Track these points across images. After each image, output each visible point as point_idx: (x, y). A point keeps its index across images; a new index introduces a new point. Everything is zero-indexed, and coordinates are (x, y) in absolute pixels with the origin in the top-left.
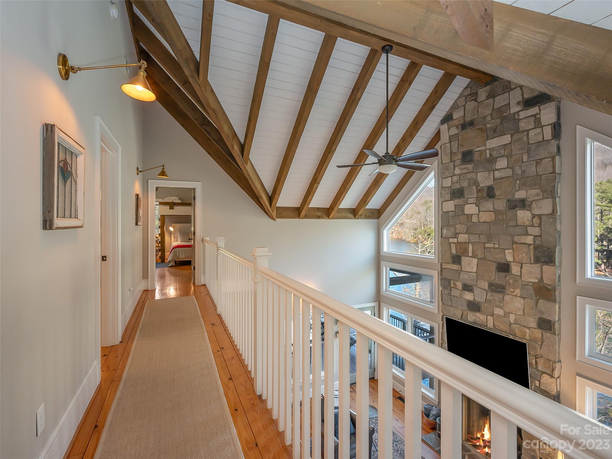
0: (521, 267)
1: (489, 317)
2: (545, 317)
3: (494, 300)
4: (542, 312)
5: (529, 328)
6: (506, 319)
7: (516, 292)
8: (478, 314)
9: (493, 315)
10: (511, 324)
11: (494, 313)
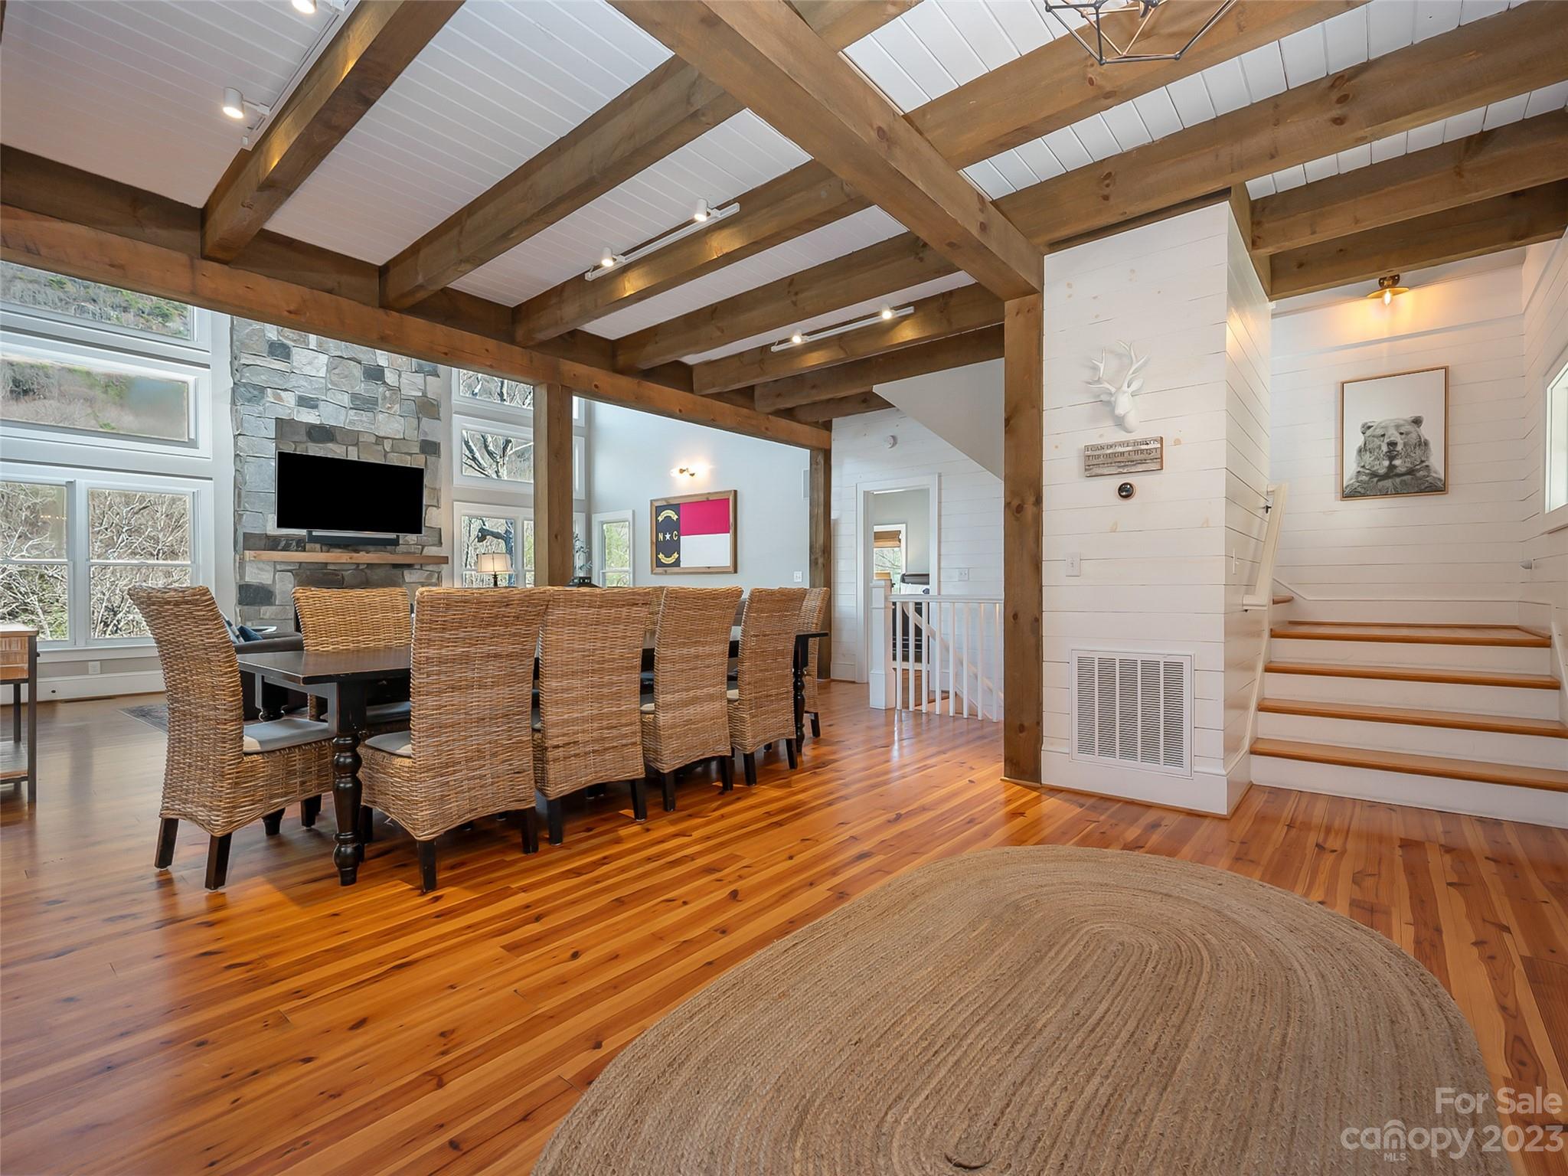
0: (400, 376)
1: (350, 448)
2: (429, 438)
3: (361, 421)
4: (426, 434)
5: (410, 454)
6: (380, 448)
7: (394, 410)
8: (330, 445)
9: (356, 444)
10: (386, 453)
11: (360, 440)
